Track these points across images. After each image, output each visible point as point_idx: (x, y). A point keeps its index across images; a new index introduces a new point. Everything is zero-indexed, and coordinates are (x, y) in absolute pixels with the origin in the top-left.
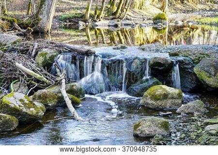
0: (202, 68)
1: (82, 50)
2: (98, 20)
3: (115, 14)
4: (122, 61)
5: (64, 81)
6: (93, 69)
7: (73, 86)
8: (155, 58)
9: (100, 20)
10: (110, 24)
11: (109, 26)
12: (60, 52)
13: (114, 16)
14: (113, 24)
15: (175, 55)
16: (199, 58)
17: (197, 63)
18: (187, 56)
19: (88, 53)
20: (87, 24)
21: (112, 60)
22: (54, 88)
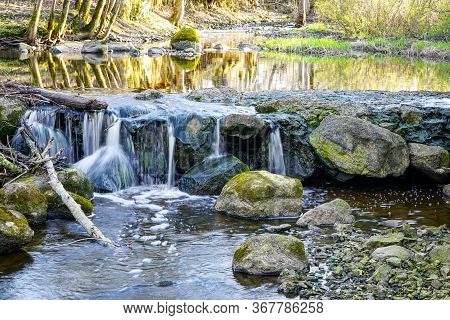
0: (328, 137)
1: (78, 100)
2: (54, 42)
3: (88, 28)
4: (164, 122)
5: (50, 164)
6: (103, 141)
7: (71, 174)
8: (234, 116)
9: (58, 42)
10: (86, 49)
11: (84, 53)
12: (30, 106)
13: (86, 34)
14: (93, 49)
15: (269, 110)
16: (318, 116)
17: (315, 126)
18: (293, 113)
19: (91, 108)
20: (34, 48)
21: (143, 122)
22: (32, 179)
